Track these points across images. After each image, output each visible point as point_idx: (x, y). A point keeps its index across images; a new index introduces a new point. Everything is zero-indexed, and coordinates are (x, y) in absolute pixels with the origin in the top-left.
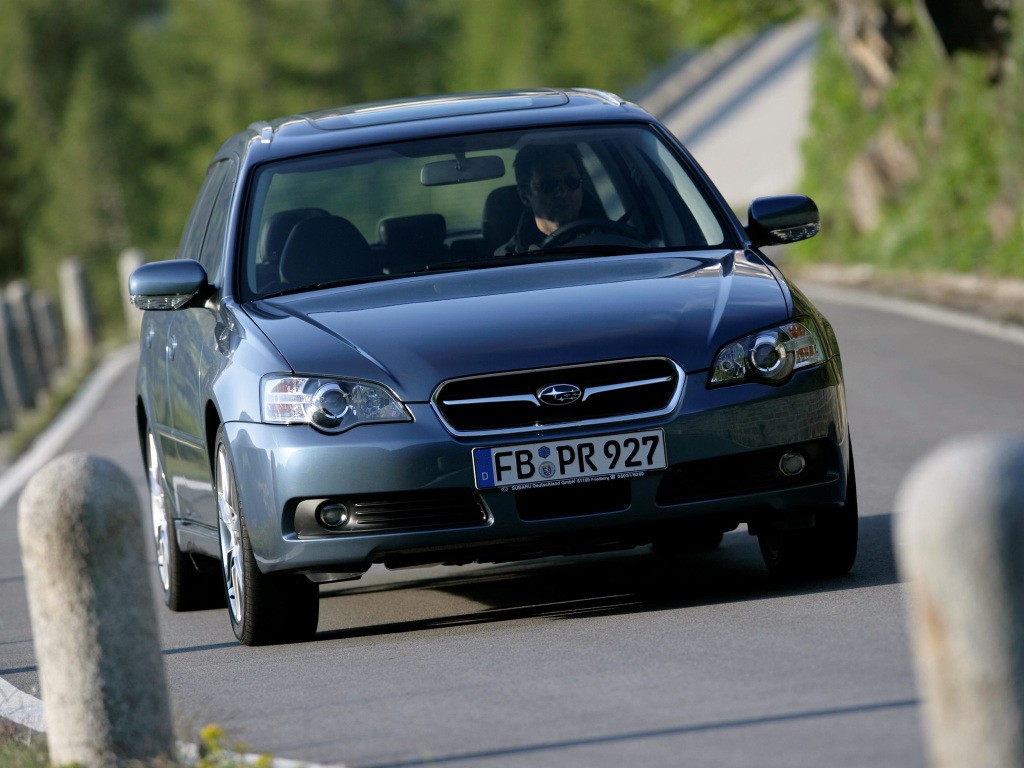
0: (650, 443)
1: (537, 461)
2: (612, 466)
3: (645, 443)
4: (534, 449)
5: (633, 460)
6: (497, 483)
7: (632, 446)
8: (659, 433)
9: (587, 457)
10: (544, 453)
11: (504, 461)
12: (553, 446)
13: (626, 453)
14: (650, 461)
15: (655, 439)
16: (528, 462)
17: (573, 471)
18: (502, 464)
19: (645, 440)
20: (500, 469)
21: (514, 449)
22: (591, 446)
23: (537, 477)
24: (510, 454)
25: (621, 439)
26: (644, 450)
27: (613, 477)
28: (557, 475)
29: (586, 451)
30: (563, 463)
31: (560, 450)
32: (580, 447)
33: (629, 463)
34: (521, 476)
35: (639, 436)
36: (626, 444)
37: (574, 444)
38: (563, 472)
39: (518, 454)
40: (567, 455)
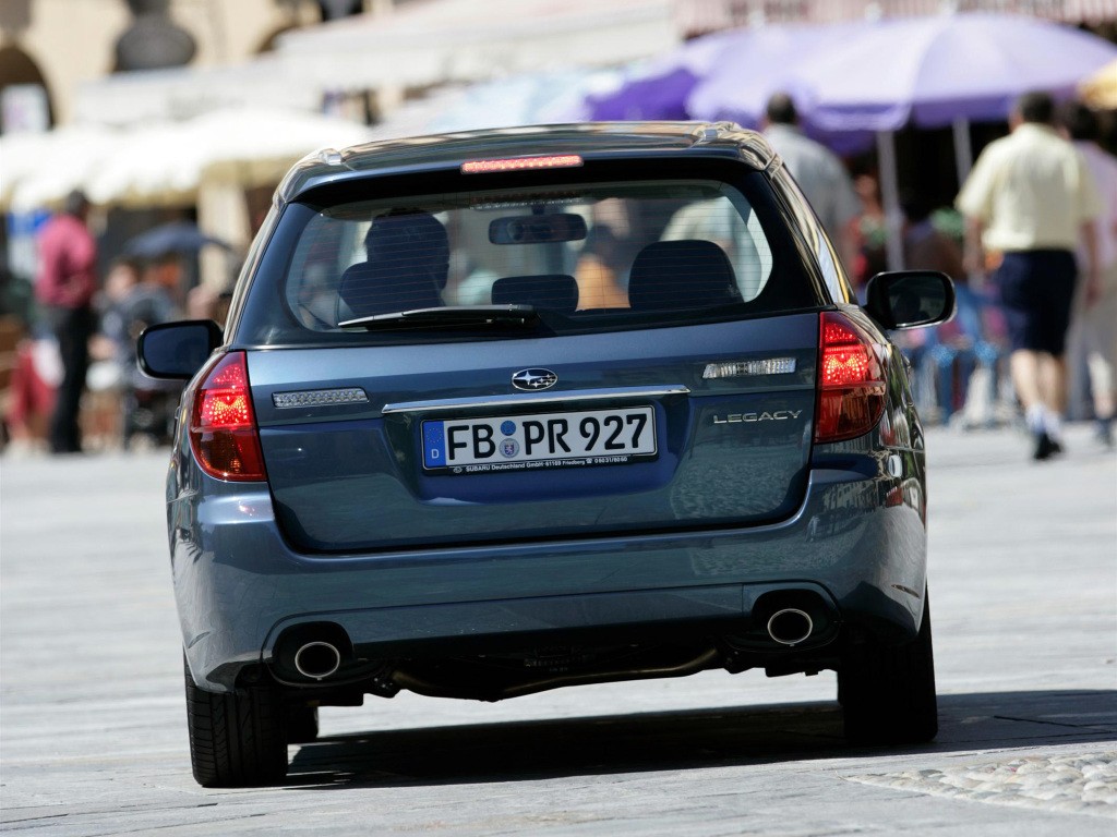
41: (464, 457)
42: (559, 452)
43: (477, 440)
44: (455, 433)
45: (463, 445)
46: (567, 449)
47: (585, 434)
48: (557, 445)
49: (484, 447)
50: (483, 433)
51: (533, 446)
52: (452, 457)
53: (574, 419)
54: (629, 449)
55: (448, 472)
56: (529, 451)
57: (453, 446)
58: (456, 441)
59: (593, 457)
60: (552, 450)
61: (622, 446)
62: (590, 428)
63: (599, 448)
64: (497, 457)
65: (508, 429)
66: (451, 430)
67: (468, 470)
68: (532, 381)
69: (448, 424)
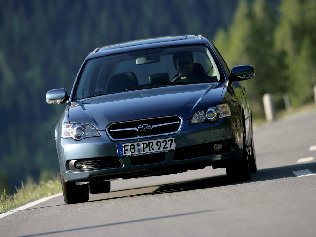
0: (170, 142)
1: (136, 148)
2: (159, 149)
3: (169, 142)
4: (135, 144)
5: (165, 147)
6: (124, 155)
7: (165, 143)
8: (173, 139)
9: (151, 146)
10: (138, 145)
11: (126, 148)
12: (141, 143)
13: (163, 145)
14: (170, 147)
15: (172, 140)
16: (133, 148)
17: (147, 151)
18: (126, 149)
19: (169, 141)
20: (125, 150)
21: (129, 144)
22: (152, 143)
23: (136, 153)
24: (128, 146)
25: (161, 140)
26: (169, 144)
27: (159, 152)
28: (143, 152)
29: (151, 144)
30: (144, 148)
31: (143, 144)
32: (149, 143)
33: (164, 148)
34: (131, 152)
35: (167, 140)
36: (163, 142)
37: (147, 142)
38: (144, 151)
39: (130, 146)
40: (145, 146)
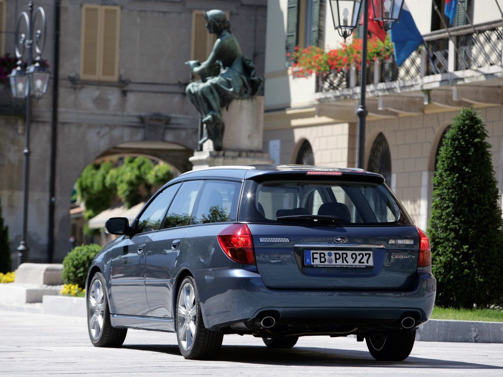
41: (317, 262)
42: (345, 263)
43: (321, 257)
44: (314, 255)
45: (317, 258)
46: (347, 262)
47: (353, 258)
48: (344, 261)
49: (323, 260)
50: (322, 255)
51: (337, 260)
52: (313, 262)
53: (350, 253)
54: (366, 264)
55: (312, 266)
56: (336, 262)
57: (314, 258)
58: (314, 257)
59: (355, 266)
60: (343, 262)
61: (363, 263)
62: (354, 256)
63: (357, 263)
64: (327, 263)
65: (330, 255)
66: (313, 253)
67: (318, 266)
68: (340, 240)
69: (312, 252)
